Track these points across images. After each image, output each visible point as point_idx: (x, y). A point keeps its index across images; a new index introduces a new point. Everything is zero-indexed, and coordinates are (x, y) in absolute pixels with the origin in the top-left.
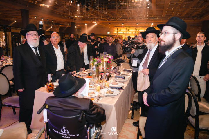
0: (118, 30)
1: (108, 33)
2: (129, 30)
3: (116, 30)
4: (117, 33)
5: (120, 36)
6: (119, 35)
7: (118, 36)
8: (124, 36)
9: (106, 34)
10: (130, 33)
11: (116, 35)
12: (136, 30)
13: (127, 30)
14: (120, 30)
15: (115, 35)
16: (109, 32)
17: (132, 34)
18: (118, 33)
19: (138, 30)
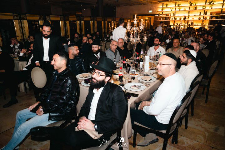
0: (164, 7)
1: (150, 12)
2: (180, 6)
3: (161, 6)
4: (162, 11)
5: (166, 15)
6: (164, 14)
7: (163, 16)
8: (172, 15)
9: (148, 14)
10: (181, 10)
11: (161, 15)
12: (191, 5)
13: (177, 6)
14: (167, 7)
15: (159, 15)
16: (151, 10)
17: (185, 10)
18: (164, 10)
19: (194, 5)
